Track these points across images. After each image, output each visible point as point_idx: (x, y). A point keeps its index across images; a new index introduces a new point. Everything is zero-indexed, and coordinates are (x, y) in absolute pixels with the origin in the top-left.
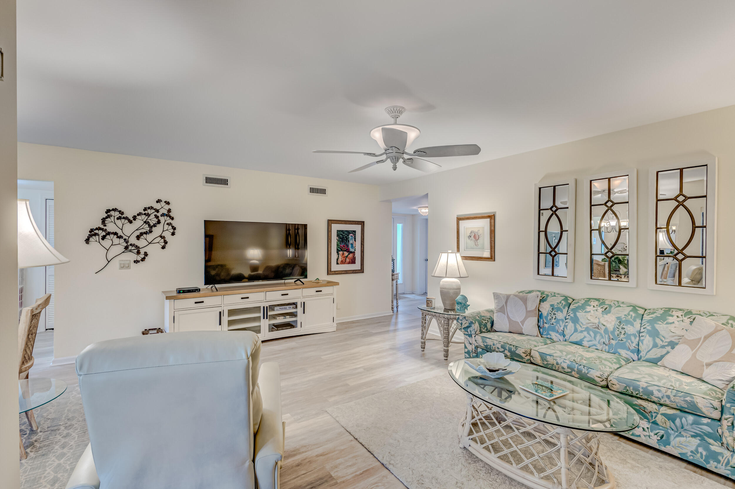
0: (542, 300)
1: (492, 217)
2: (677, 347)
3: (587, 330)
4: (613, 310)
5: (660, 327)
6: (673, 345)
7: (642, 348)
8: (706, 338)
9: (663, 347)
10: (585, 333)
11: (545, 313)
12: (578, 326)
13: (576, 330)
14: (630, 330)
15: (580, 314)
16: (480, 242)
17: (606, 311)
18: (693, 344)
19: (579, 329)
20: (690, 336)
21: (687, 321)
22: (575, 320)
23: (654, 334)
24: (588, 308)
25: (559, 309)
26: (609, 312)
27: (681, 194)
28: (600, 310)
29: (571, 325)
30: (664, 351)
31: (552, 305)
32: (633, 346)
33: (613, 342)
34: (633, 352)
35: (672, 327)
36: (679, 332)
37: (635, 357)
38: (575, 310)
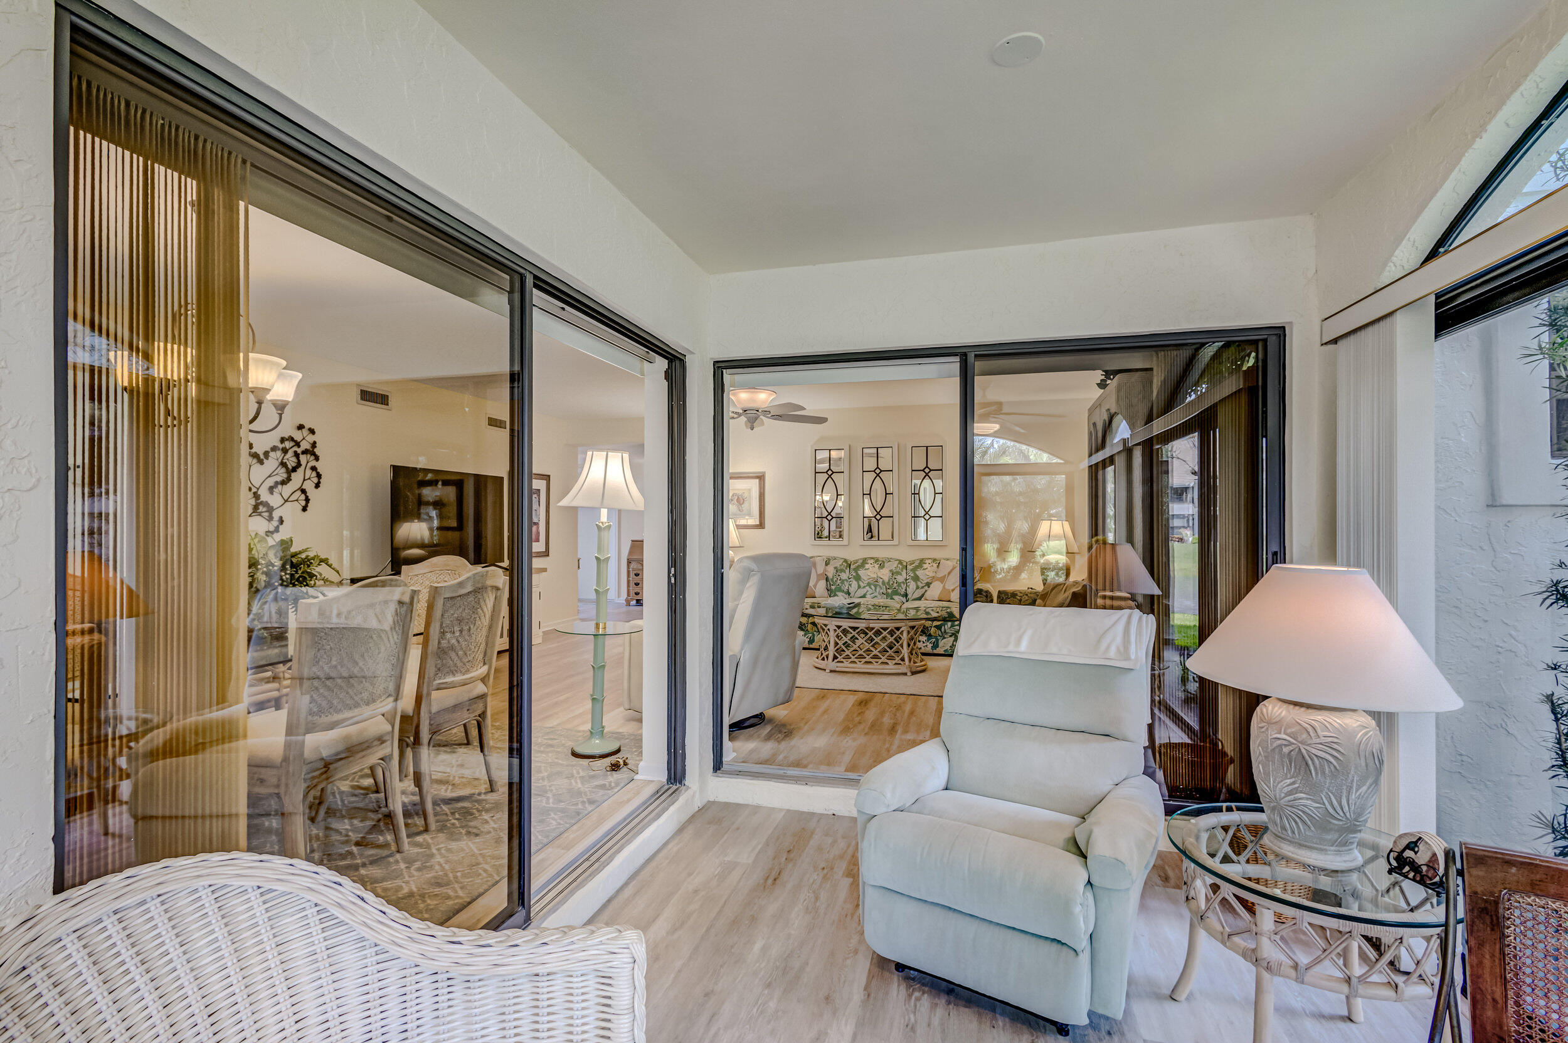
0: (827, 564)
1: (761, 478)
2: (931, 586)
3: (869, 585)
4: (887, 565)
5: (919, 573)
6: (928, 585)
7: (909, 591)
8: (949, 573)
9: (923, 587)
10: (867, 588)
11: (830, 576)
12: (861, 583)
13: (859, 587)
14: (900, 579)
15: (861, 572)
16: (745, 506)
17: (882, 566)
18: (942, 580)
19: (862, 585)
20: (940, 575)
21: (935, 565)
22: (858, 578)
23: (916, 579)
24: (867, 566)
25: (842, 571)
26: (883, 567)
27: (927, 467)
28: (877, 566)
29: (854, 584)
30: (923, 590)
31: (835, 568)
32: (903, 591)
33: (890, 591)
34: (903, 596)
35: (926, 572)
36: (931, 574)
37: (904, 600)
38: (856, 570)
